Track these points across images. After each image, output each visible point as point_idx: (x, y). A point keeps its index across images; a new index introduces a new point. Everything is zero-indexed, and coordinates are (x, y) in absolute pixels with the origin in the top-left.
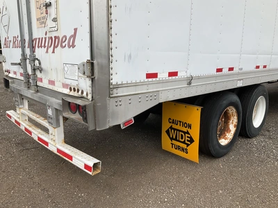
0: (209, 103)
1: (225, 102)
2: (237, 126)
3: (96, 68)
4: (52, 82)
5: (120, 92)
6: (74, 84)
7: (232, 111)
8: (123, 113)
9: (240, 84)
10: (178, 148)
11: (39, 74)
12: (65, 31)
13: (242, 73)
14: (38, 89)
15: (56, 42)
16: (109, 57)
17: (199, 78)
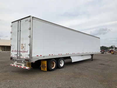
0: (49, 61)
1: (52, 60)
2: (56, 65)
3: (30, 55)
4: (23, 57)
5: (33, 58)
6: (27, 57)
7: (54, 62)
8: (34, 61)
9: (55, 57)
10: (44, 69)
11: (20, 56)
12: (26, 50)
13: (55, 55)
14: (20, 59)
15: (24, 52)
16: (32, 54)
17: (45, 56)
